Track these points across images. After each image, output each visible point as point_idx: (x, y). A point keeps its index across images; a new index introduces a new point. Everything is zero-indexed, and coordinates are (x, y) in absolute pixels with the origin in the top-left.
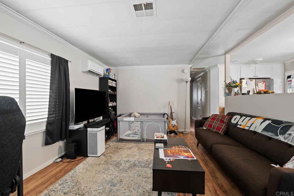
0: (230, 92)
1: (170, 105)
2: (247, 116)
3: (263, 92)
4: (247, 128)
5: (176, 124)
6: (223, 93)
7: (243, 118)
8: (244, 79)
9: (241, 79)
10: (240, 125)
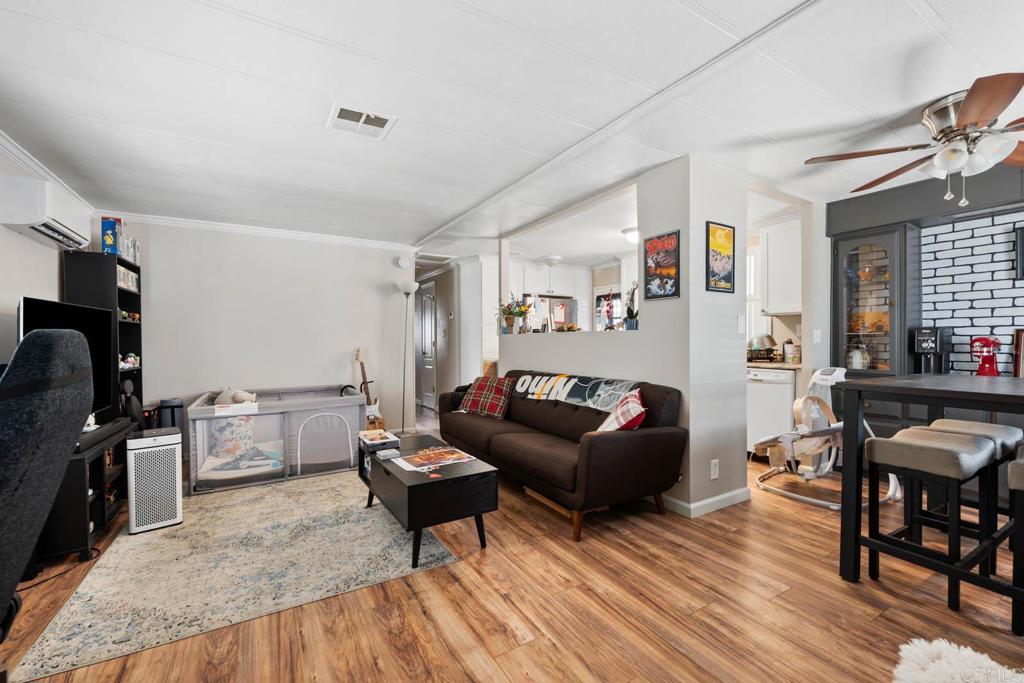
0: (510, 325)
1: (361, 359)
2: (543, 375)
3: (566, 329)
4: (544, 397)
5: (378, 415)
6: (495, 327)
7: (537, 378)
8: (529, 295)
9: (525, 296)
10: (533, 394)
